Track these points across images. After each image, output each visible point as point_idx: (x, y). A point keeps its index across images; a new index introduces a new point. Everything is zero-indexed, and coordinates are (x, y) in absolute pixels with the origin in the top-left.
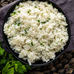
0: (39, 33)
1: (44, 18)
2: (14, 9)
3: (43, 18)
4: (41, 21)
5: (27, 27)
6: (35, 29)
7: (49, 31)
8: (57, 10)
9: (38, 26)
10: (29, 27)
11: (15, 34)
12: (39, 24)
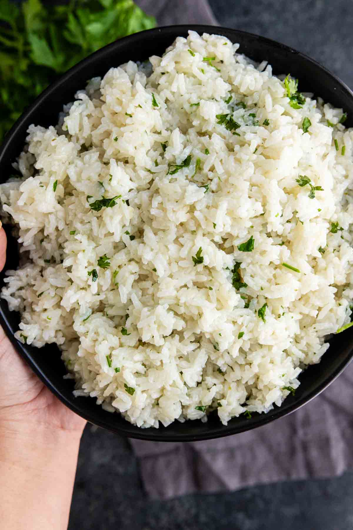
0: (173, 248)
1: (269, 281)
2: (321, 100)
3: (269, 272)
4: (245, 257)
5: (211, 175)
6: (199, 225)
7: (182, 310)
8: (316, 359)
9: (218, 239)
10: (213, 186)
11: (167, 101)
12: (227, 245)
